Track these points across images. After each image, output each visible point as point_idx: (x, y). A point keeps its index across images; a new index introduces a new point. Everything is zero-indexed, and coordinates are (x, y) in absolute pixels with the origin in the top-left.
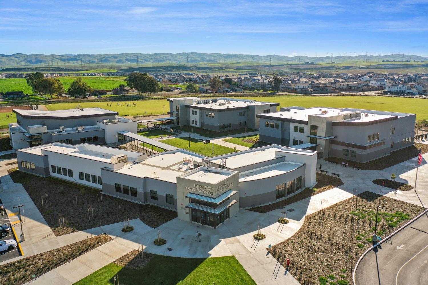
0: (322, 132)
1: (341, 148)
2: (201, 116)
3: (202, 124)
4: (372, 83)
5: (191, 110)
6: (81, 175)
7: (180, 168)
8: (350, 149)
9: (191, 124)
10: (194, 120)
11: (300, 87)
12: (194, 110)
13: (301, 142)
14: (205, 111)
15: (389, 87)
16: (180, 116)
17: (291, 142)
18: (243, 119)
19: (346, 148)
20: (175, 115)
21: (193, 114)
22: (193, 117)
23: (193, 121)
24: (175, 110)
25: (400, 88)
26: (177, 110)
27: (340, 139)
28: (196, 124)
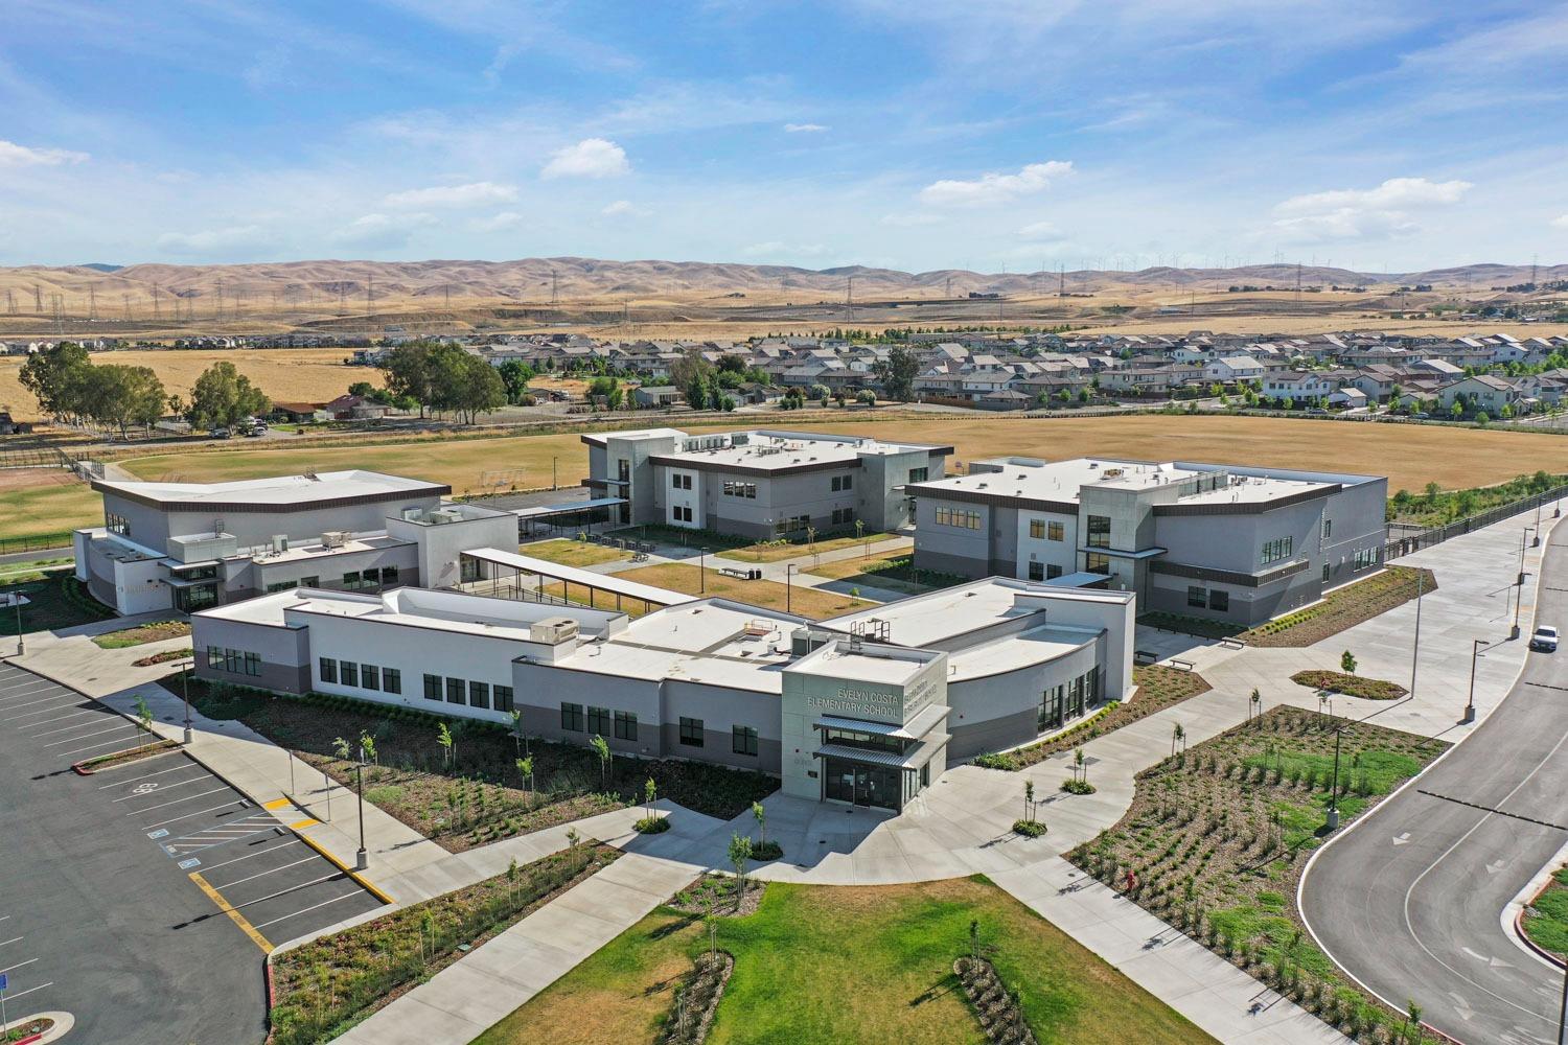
0: (1123, 537)
1: (1181, 585)
2: (707, 493)
3: (710, 519)
4: (1215, 372)
5: (670, 473)
6: (432, 686)
7: (745, 654)
8: (1211, 586)
9: (670, 520)
10: (683, 506)
11: (982, 387)
12: (683, 472)
13: (1055, 572)
14: (721, 478)
15: (1272, 386)
16: (632, 495)
17: (1023, 567)
18: (843, 500)
19: (1197, 583)
20: (613, 490)
21: (677, 486)
22: (675, 497)
23: (677, 510)
24: (613, 473)
25: (1309, 387)
26: (624, 476)
27: (1176, 556)
28: (688, 518)
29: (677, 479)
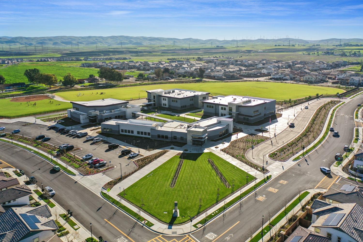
0: (234, 110)
1: (242, 117)
2: (169, 101)
3: (169, 105)
4: (264, 71)
5: (162, 98)
6: (138, 133)
7: (181, 128)
8: (246, 117)
9: (163, 106)
11: (217, 75)
12: (165, 98)
13: (225, 115)
14: (171, 99)
15: (273, 75)
16: (156, 101)
17: (220, 114)
18: (192, 102)
19: (244, 117)
20: (152, 101)
21: (164, 100)
22: (163, 102)
23: (164, 104)
24: (152, 98)
25: (280, 75)
26: (154, 98)
27: (242, 113)
28: (166, 105)
29: (164, 99)
